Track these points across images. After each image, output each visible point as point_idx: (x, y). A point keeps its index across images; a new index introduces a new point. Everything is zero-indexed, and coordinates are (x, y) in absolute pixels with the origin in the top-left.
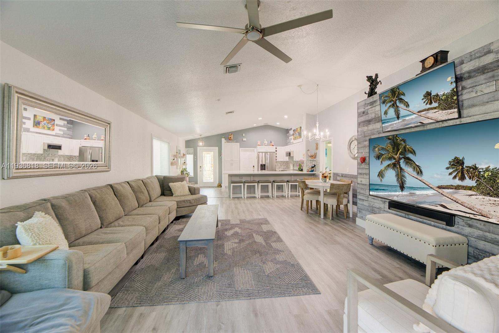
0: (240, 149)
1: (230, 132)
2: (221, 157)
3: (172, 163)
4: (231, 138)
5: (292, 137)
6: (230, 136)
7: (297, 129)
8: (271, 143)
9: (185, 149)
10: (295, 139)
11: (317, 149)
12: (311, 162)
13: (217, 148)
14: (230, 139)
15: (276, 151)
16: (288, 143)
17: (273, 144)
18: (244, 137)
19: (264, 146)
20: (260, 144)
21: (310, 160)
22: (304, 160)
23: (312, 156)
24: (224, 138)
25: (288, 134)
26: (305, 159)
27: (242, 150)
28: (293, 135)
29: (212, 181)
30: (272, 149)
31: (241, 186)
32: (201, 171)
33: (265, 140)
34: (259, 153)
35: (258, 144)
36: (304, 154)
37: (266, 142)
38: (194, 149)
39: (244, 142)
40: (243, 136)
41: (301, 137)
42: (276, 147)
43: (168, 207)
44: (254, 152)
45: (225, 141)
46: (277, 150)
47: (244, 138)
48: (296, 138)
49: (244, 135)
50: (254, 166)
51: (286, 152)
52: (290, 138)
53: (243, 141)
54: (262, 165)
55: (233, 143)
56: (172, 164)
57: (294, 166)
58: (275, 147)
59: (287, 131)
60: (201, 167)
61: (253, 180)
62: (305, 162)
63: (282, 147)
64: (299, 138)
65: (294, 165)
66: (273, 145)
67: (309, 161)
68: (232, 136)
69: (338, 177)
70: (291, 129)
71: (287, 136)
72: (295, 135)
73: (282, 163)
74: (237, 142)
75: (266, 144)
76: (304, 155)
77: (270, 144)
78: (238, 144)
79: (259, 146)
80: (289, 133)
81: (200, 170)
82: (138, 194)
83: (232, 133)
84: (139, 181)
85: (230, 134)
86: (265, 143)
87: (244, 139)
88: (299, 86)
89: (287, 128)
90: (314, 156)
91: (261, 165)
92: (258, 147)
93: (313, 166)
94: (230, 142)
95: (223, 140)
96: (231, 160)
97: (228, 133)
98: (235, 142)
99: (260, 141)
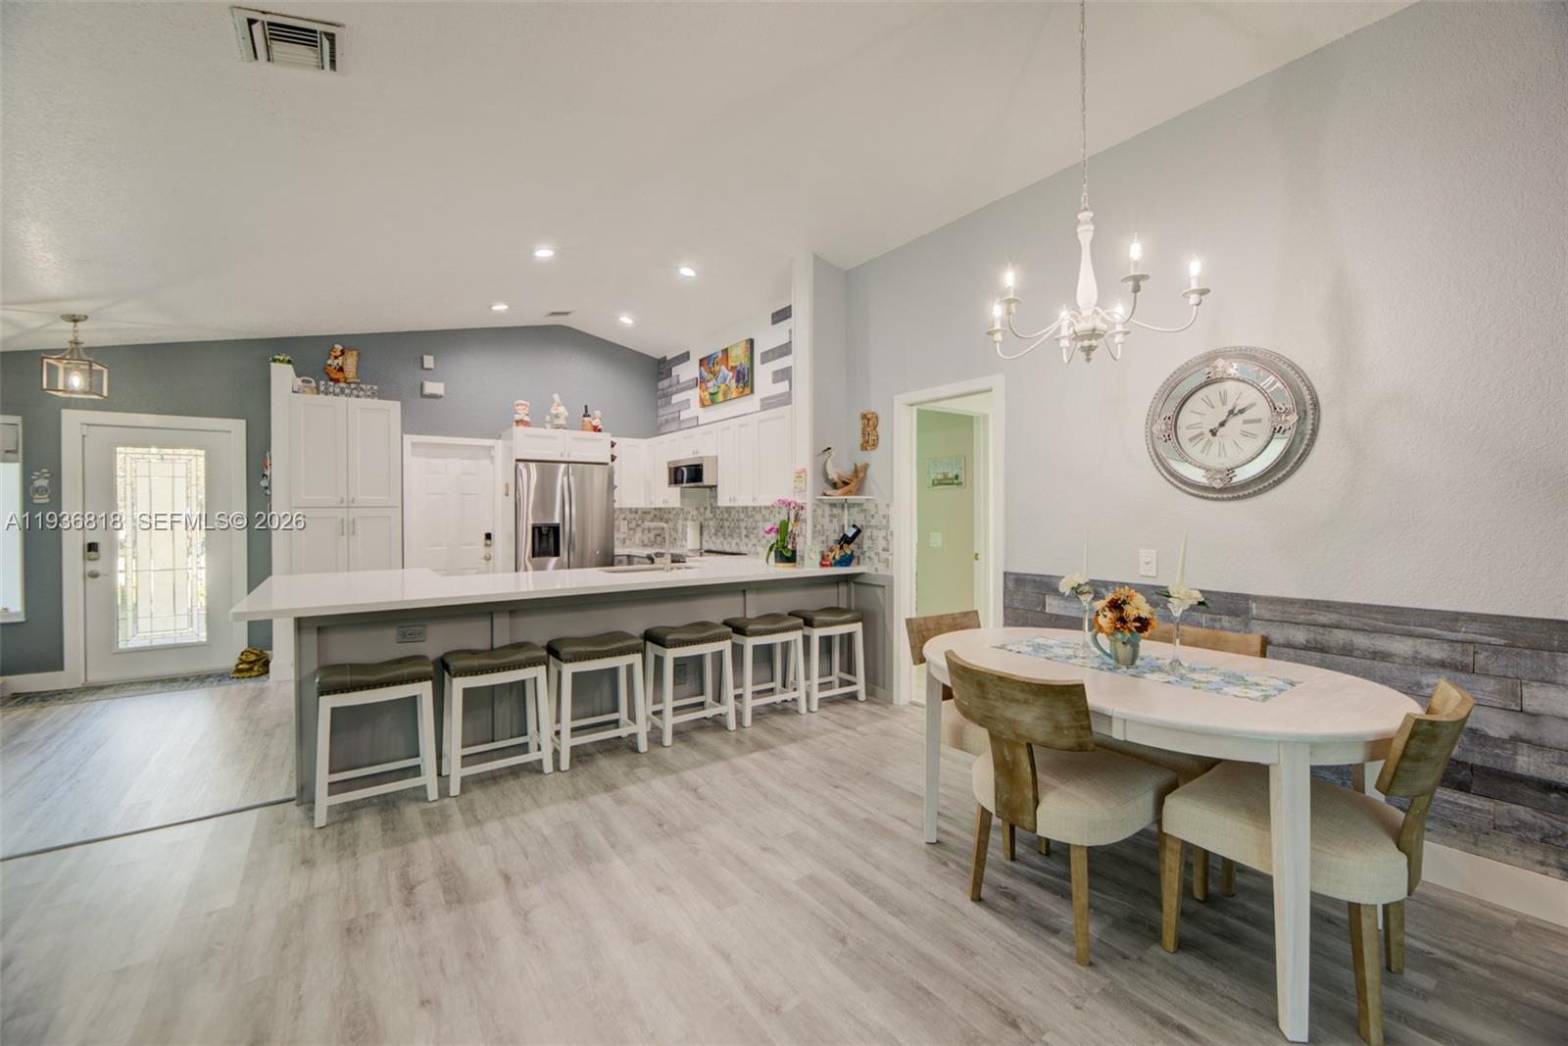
0: (409, 439)
1: (334, 339)
2: (264, 483)
4: (341, 369)
5: (694, 395)
6: (340, 361)
7: (725, 351)
8: (586, 415)
10: (711, 401)
11: (869, 441)
12: (836, 511)
13: (238, 427)
14: (339, 375)
15: (613, 458)
16: (667, 421)
17: (596, 422)
18: (432, 374)
19: (549, 431)
20: (527, 419)
21: (833, 505)
22: (799, 501)
23: (846, 484)
24: (289, 362)
25: (666, 383)
26: (807, 499)
27: (414, 444)
28: (701, 382)
29: (196, 632)
30: (594, 448)
31: (413, 701)
32: (94, 575)
33: (556, 397)
34: (521, 465)
35: (517, 417)
36: (804, 471)
37: (561, 410)
38: (24, 423)
39: (426, 400)
40: (423, 366)
41: (752, 391)
42: (614, 440)
44: (492, 457)
45: (299, 381)
46: (616, 451)
47: (427, 380)
48: (720, 397)
49: (428, 361)
50: (488, 536)
51: (669, 463)
52: (676, 399)
53: (423, 396)
54: (540, 528)
55: (353, 399)
57: (701, 534)
58: (605, 438)
59: (658, 369)
60: (92, 547)
61: (506, 642)
62: (808, 514)
63: (643, 441)
64: (741, 395)
65: (701, 527)
66: (596, 429)
67: (827, 508)
68: (350, 363)
69: (1049, 600)
70: (685, 357)
71: (657, 389)
72: (710, 384)
73: (637, 516)
74: (381, 395)
75: (561, 422)
76: (799, 475)
77: (584, 419)
78: (394, 407)
79: (521, 427)
80: (670, 375)
81: (92, 566)
83: (350, 343)
85: (338, 347)
87: (431, 388)
89: (659, 357)
90: (852, 482)
91: (537, 530)
93: (850, 532)
94: (338, 390)
95: (282, 375)
96: (342, 502)
97: (325, 343)
98: (373, 395)
99: (528, 404)
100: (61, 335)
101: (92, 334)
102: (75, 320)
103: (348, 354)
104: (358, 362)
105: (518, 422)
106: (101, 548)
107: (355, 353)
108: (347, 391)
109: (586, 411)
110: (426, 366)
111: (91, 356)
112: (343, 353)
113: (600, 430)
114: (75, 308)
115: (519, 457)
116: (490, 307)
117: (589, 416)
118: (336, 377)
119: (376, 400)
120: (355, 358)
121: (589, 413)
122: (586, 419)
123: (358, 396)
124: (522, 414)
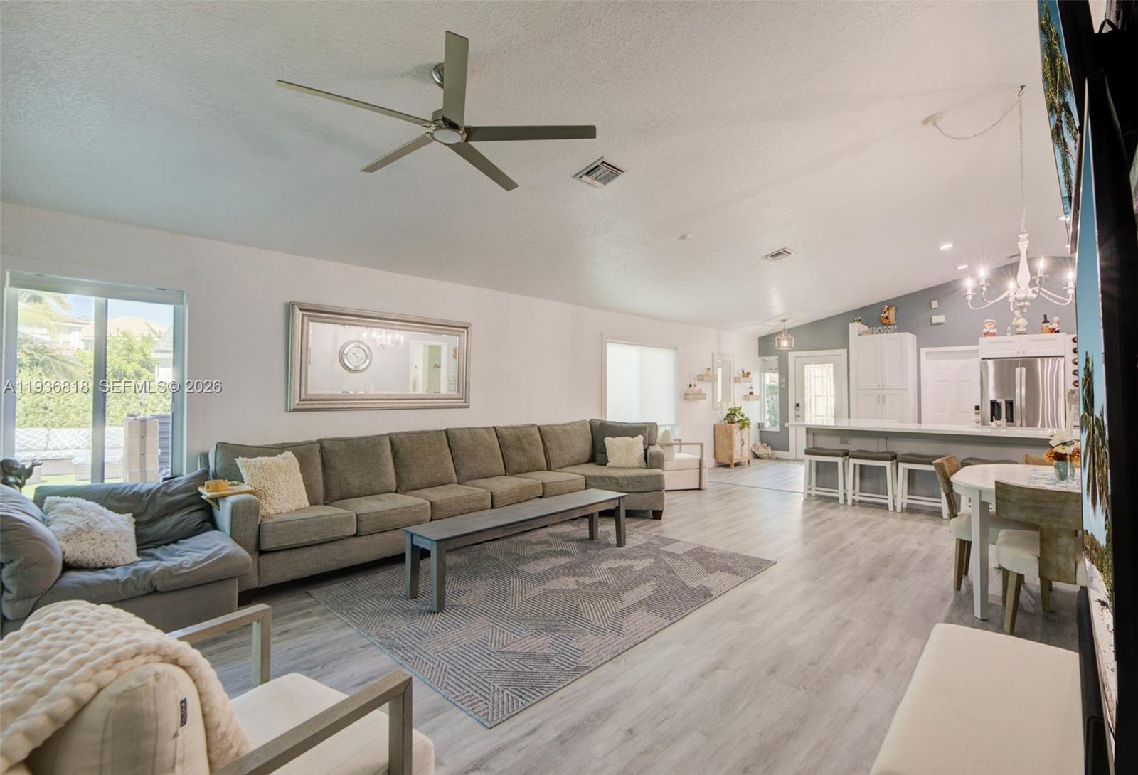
0: (923, 351)
1: (883, 303)
3: (686, 394)
4: (887, 318)
6: (886, 314)
8: (1046, 321)
9: (759, 359)
14: (887, 321)
17: (1055, 326)
18: (937, 312)
19: (1011, 337)
20: (991, 331)
24: (859, 321)
27: (927, 354)
30: (1051, 345)
32: (798, 416)
35: (985, 331)
37: (1022, 322)
38: (780, 359)
39: (934, 327)
40: (931, 309)
42: (1074, 336)
43: (540, 482)
47: (934, 315)
49: (935, 304)
53: (931, 325)
55: (885, 335)
56: (686, 397)
60: (798, 405)
61: (887, 451)
66: (1054, 331)
68: (892, 314)
74: (907, 330)
75: (1020, 330)
77: (1043, 325)
78: (911, 335)
79: (988, 337)
81: (798, 413)
82: (510, 451)
83: (891, 303)
84: (534, 428)
85: (886, 307)
86: (1017, 326)
87: (936, 319)
88: (926, 122)
92: (983, 340)
94: (878, 331)
95: (855, 328)
96: (879, 386)
97: (879, 306)
98: (895, 331)
99: (993, 321)
100: (781, 327)
101: (789, 325)
102: (784, 321)
103: (891, 309)
104: (896, 312)
105: (987, 334)
106: (800, 405)
107: (894, 308)
108: (882, 331)
109: (1045, 318)
110: (933, 307)
111: (789, 332)
112: (888, 309)
113: (1058, 332)
114: (783, 318)
115: (983, 357)
116: (956, 269)
117: (1048, 322)
118: (884, 322)
119: (896, 334)
120: (894, 311)
121: (1048, 319)
122: (1045, 324)
123: (887, 333)
124: (988, 329)
